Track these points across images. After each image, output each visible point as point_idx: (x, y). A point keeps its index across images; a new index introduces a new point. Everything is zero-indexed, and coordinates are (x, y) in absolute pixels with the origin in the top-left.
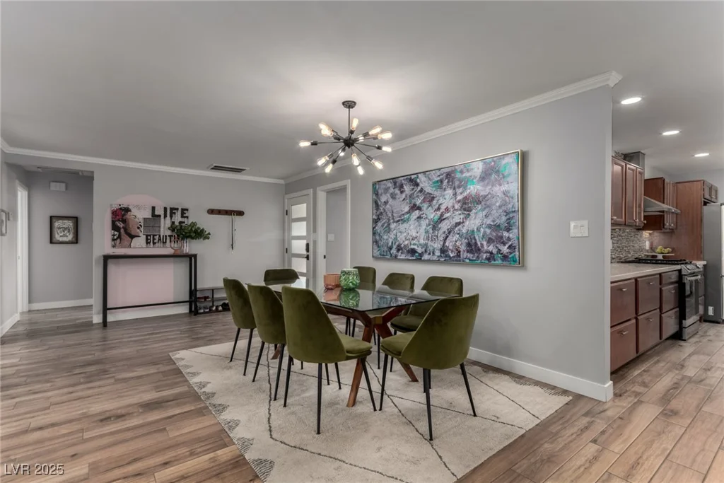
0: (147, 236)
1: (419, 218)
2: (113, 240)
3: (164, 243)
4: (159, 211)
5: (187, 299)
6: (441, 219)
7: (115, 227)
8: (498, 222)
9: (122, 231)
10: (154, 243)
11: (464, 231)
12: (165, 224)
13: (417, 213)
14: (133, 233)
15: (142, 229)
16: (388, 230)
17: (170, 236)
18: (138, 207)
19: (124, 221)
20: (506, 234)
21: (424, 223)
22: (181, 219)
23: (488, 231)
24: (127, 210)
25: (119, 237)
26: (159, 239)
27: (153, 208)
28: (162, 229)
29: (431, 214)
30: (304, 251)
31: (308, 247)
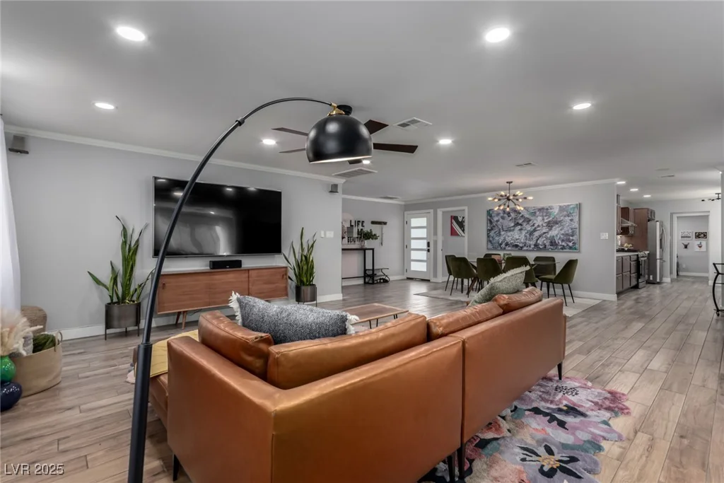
0: (348, 238)
1: (521, 230)
3: (355, 241)
4: (353, 224)
5: (363, 275)
6: (535, 230)
8: (567, 232)
10: (351, 242)
11: (549, 236)
12: (355, 230)
13: (519, 227)
16: (499, 234)
17: (357, 238)
18: (345, 221)
20: (571, 238)
21: (524, 232)
22: (361, 228)
23: (562, 236)
26: (353, 240)
27: (351, 221)
28: (354, 233)
29: (529, 228)
30: (425, 247)
31: (428, 244)
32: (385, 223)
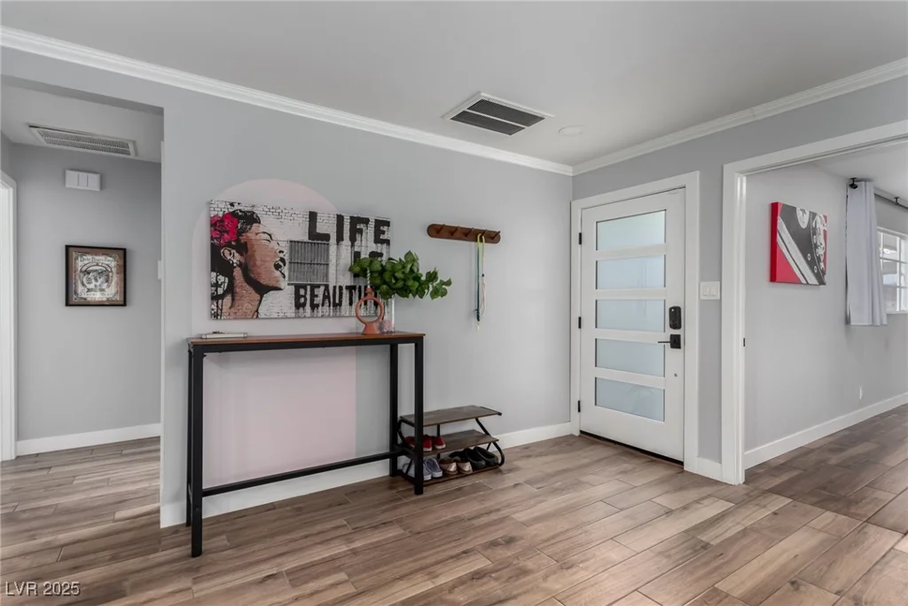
0: (298, 287)
2: (215, 298)
3: (338, 305)
4: (326, 226)
7: (218, 264)
9: (238, 273)
10: (314, 306)
12: (339, 258)
14: (264, 281)
15: (286, 270)
17: (351, 288)
18: (277, 212)
19: (243, 248)
22: (373, 247)
24: (251, 218)
25: (231, 289)
26: (326, 297)
27: (313, 217)
28: (332, 270)
32: (493, 237)
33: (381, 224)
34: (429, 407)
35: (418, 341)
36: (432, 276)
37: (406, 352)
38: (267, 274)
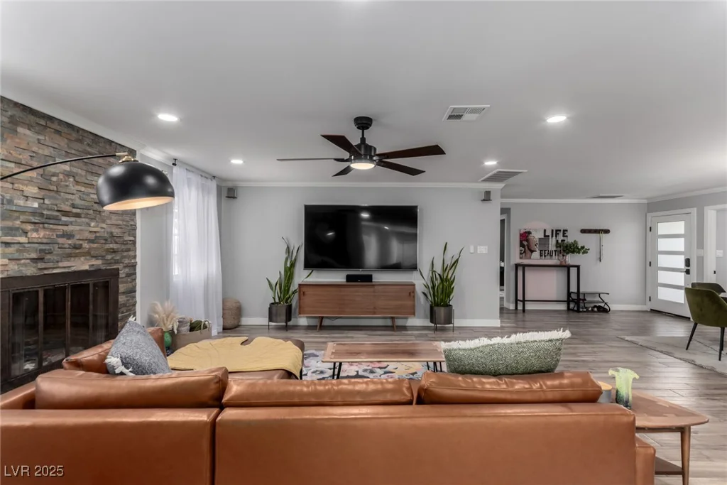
2: (521, 254)
3: (552, 256)
4: (549, 233)
5: (566, 299)
7: (522, 245)
9: (526, 247)
10: (545, 256)
12: (552, 242)
14: (532, 249)
15: (538, 246)
17: (555, 251)
18: (536, 230)
19: (527, 241)
22: (562, 238)
24: (529, 233)
25: (525, 252)
26: (548, 253)
27: (545, 231)
28: (550, 246)
30: (682, 265)
31: (688, 262)
32: (607, 231)
33: (565, 231)
34: (581, 290)
35: (578, 267)
36: (583, 247)
37: (573, 271)
38: (533, 247)
